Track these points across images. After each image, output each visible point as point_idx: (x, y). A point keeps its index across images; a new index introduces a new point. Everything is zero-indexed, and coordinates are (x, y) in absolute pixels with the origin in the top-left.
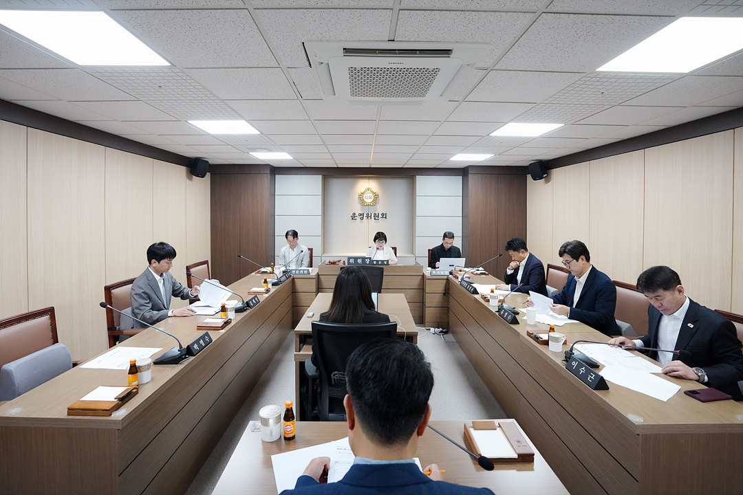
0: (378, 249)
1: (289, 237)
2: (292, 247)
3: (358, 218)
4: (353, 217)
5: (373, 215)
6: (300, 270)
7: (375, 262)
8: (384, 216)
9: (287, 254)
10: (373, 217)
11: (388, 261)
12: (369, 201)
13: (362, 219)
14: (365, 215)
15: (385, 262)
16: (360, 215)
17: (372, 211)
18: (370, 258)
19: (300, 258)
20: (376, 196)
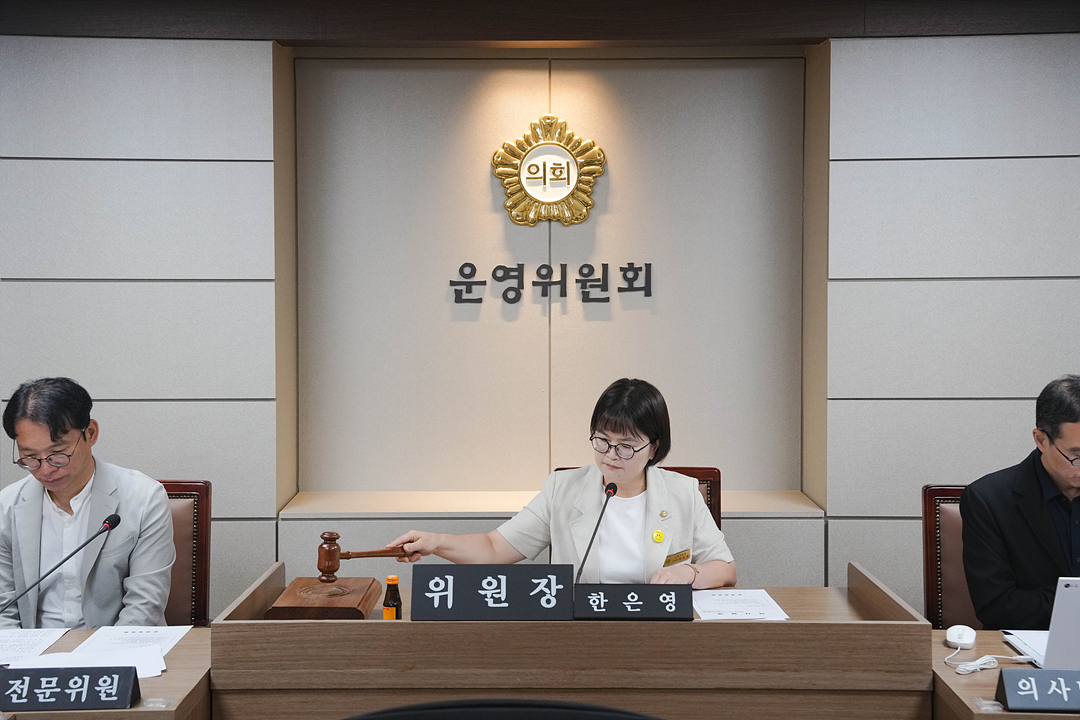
0: (611, 489)
1: (25, 426)
2: (60, 489)
3: (491, 295)
4: (465, 286)
5: (573, 276)
6: (64, 675)
7: (597, 601)
8: (640, 280)
9: (23, 538)
10: (573, 288)
11: (685, 592)
12: (550, 194)
13: (513, 297)
14: (530, 276)
15: (670, 601)
16: (502, 273)
17: (569, 252)
18: (564, 572)
19: (111, 559)
20: (592, 166)
